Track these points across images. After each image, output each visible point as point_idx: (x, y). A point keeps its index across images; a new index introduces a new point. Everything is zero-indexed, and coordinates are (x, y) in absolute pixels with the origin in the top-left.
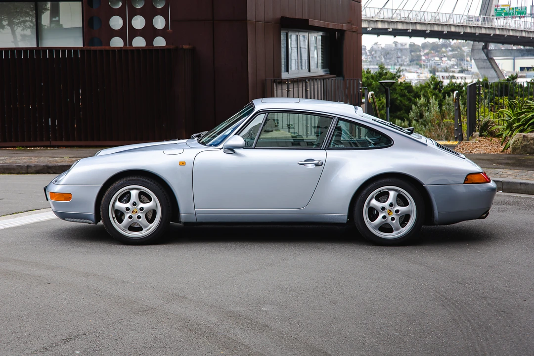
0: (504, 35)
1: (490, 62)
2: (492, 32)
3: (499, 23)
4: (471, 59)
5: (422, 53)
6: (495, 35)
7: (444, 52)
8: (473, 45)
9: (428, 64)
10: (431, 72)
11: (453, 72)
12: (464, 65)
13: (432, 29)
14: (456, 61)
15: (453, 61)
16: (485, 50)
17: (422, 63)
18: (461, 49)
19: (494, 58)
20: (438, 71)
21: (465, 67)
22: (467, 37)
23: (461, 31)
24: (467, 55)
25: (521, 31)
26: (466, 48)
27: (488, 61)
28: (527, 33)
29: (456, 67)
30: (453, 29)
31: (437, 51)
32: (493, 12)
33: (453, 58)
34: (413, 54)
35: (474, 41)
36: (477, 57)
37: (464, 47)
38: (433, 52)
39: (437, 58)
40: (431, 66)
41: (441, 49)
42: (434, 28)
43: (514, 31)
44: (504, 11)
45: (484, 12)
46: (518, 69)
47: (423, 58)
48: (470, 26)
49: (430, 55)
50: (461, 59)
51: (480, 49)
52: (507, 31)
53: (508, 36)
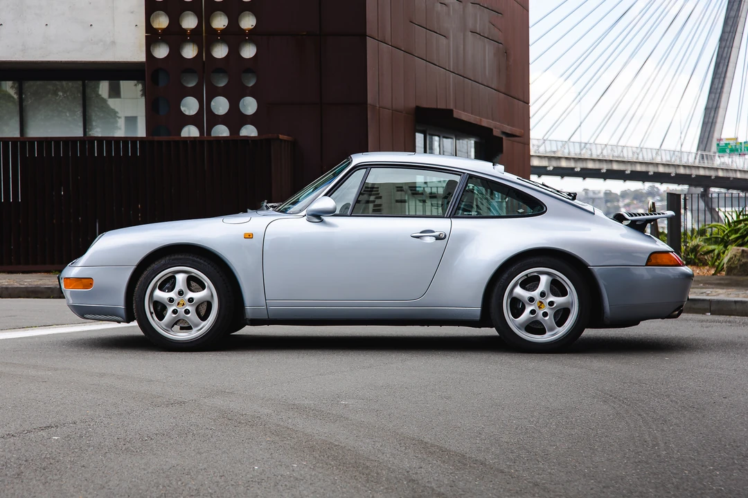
0: (730, 178)
2: (713, 174)
3: (721, 161)
5: (621, 204)
6: (717, 177)
8: (689, 190)
13: (634, 170)
16: (705, 198)
19: (716, 208)
22: (680, 179)
23: (672, 171)
27: (708, 213)
30: (661, 169)
32: (714, 148)
34: (609, 204)
35: (690, 185)
38: (635, 202)
42: (635, 167)
43: (743, 173)
44: (729, 147)
45: (702, 147)
48: (684, 166)
49: (632, 206)
51: (698, 197)
52: (734, 172)
53: (734, 178)
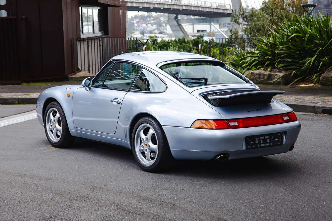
0: (188, 10)
1: (180, 27)
2: (180, 8)
3: (185, 2)
4: (166, 25)
5: (135, 22)
6: (183, 9)
7: (148, 21)
8: (169, 16)
9: (139, 28)
10: (141, 34)
11: (155, 33)
12: (162, 29)
13: (143, 6)
14: (157, 26)
15: (155, 27)
16: (176, 19)
17: (135, 28)
18: (159, 19)
19: (182, 24)
20: (145, 33)
21: (162, 30)
22: (165, 11)
23: (162, 7)
24: (164, 22)
25: (199, 7)
26: (162, 18)
27: (178, 26)
28: (202, 8)
29: (156, 30)
30: (156, 6)
31: (144, 20)
33: (155, 24)
35: (169, 13)
36: (171, 24)
37: (161, 17)
38: (141, 21)
39: (144, 25)
40: (141, 30)
41: (147, 19)
42: (144, 5)
43: (194, 7)
46: (196, 31)
47: (136, 25)
48: (167, 4)
49: (140, 23)
50: (159, 25)
51: (172, 19)
52: (190, 7)
53: (190, 10)
